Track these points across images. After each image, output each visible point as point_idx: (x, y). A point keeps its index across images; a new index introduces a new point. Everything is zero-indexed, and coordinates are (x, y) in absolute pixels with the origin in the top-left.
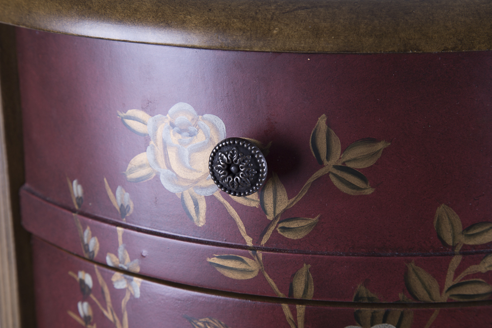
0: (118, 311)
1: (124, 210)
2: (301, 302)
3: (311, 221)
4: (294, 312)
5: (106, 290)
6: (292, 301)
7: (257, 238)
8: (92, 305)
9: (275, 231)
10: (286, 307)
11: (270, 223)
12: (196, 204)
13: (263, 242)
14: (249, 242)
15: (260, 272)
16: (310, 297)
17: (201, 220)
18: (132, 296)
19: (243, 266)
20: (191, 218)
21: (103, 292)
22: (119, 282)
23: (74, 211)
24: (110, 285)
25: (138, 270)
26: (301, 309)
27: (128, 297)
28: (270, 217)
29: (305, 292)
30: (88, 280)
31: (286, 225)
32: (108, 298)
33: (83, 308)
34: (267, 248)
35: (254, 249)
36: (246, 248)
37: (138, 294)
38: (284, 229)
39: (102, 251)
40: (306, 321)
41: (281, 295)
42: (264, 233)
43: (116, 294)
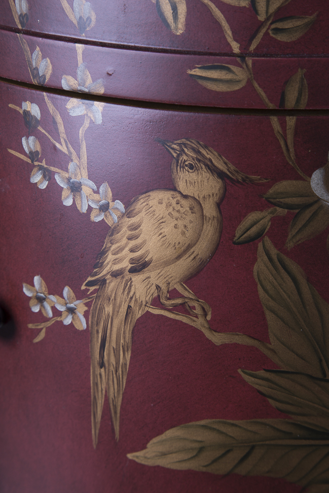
0: (74, 142)
1: (83, 23)
2: (291, 112)
3: (308, 19)
4: (283, 124)
5: (59, 119)
6: (281, 112)
7: (245, 47)
8: (40, 138)
9: (266, 34)
10: (274, 120)
11: (262, 24)
12: (175, 9)
13: (252, 47)
14: (236, 47)
15: (249, 82)
16: (302, 107)
17: (179, 28)
18: (92, 122)
19: (229, 76)
20: (168, 25)
21: (55, 122)
22: (75, 106)
23: (17, 31)
24: (65, 114)
25: (101, 91)
26: (291, 121)
27: (87, 124)
28: (262, 17)
29: (298, 100)
30: (34, 110)
31: (279, 25)
32: (61, 129)
33: (29, 144)
34: (256, 54)
35: (242, 56)
36: (232, 54)
37: (99, 119)
38: (277, 30)
39: (56, 74)
40: (296, 133)
41: (271, 106)
42: (253, 37)
43: (72, 124)
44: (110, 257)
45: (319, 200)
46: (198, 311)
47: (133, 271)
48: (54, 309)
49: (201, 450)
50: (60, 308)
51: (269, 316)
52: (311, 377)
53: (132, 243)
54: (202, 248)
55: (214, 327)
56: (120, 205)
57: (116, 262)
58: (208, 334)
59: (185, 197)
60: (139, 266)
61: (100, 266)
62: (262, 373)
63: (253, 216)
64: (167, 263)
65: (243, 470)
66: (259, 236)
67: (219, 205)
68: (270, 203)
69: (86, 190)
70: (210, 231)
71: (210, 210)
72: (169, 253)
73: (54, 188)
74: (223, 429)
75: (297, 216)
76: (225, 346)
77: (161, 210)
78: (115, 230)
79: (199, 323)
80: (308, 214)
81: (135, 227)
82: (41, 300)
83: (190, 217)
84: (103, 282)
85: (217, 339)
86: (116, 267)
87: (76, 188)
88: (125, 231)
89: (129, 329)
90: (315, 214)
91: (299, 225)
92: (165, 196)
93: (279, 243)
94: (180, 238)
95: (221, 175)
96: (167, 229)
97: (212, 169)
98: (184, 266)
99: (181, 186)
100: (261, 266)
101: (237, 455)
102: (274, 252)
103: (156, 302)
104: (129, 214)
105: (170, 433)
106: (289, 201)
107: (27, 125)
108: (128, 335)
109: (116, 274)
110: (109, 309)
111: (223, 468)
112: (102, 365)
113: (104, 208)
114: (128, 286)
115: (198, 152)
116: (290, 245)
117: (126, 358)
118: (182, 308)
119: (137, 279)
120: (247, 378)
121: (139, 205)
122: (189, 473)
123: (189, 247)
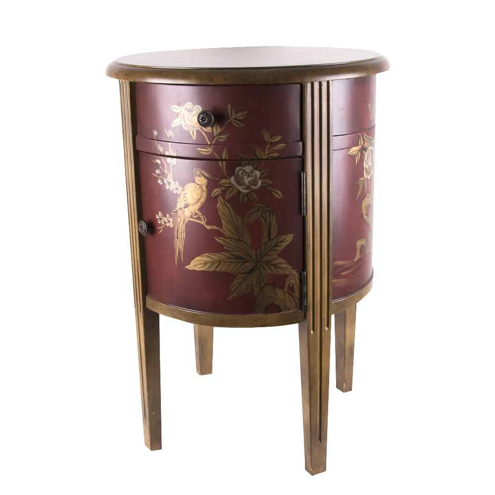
0: (169, 170)
1: (171, 137)
2: (224, 160)
3: (227, 135)
4: (222, 163)
5: (165, 164)
6: (222, 160)
7: (211, 143)
8: (160, 169)
9: (216, 139)
10: (220, 162)
11: (215, 137)
12: (193, 133)
13: (213, 143)
14: (209, 143)
15: (212, 152)
16: (227, 158)
17: (195, 138)
18: (173, 164)
19: (207, 150)
20: (192, 137)
21: (164, 164)
22: (169, 160)
23: (155, 140)
24: (166, 162)
25: (175, 155)
26: (224, 163)
27: (172, 164)
28: (215, 135)
29: (226, 157)
30: (158, 161)
31: (220, 137)
32: (166, 166)
33: (158, 171)
34: (214, 144)
35: (210, 145)
36: (208, 145)
37: (175, 164)
38: (219, 138)
39: (164, 151)
40: (226, 166)
41: (219, 158)
42: (213, 140)
43: (168, 165)
44: (179, 204)
45: (233, 185)
46: (203, 219)
47: (185, 207)
48: (164, 221)
49: (206, 263)
50: (166, 221)
51: (222, 220)
52: (235, 239)
53: (184, 199)
54: (203, 200)
55: (207, 223)
56: (181, 188)
57: (180, 205)
58: (206, 226)
59: (198, 184)
60: (187, 206)
61: (176, 207)
62: (221, 238)
63: (216, 190)
64: (194, 204)
65: (218, 270)
66: (218, 196)
67: (207, 187)
68: (220, 186)
69: (172, 184)
70: (205, 194)
71: (204, 188)
72: (194, 201)
73: (164, 184)
74: (211, 256)
75: (228, 189)
76: (210, 230)
77: (192, 189)
78: (180, 195)
79: (203, 223)
80: (231, 189)
81: (185, 194)
82: (161, 219)
83: (199, 190)
84: (177, 211)
85: (208, 227)
86: (181, 207)
87: (169, 183)
88: (182, 196)
89: (184, 225)
90: (233, 190)
91: (229, 192)
92: (193, 184)
93: (224, 198)
94: (197, 197)
95: (207, 178)
96: (194, 194)
97: (205, 176)
98: (198, 205)
99: (197, 181)
100: (219, 205)
101: (216, 265)
102: (222, 200)
103: (191, 217)
104: (183, 190)
105: (197, 259)
106: (225, 185)
107: (157, 166)
108: (184, 228)
109: (180, 209)
110: (179, 220)
111: (212, 269)
112: (177, 238)
113: (177, 189)
114: (184, 212)
115: (201, 172)
116: (227, 198)
117: (184, 235)
118: (199, 218)
119: (186, 210)
120: (217, 240)
121: (186, 187)
122: (202, 271)
123: (199, 199)
